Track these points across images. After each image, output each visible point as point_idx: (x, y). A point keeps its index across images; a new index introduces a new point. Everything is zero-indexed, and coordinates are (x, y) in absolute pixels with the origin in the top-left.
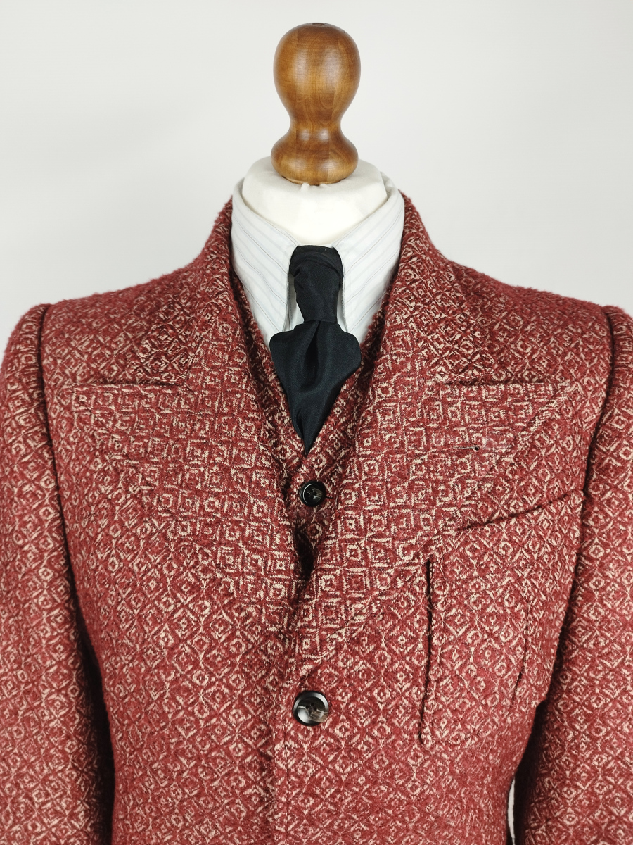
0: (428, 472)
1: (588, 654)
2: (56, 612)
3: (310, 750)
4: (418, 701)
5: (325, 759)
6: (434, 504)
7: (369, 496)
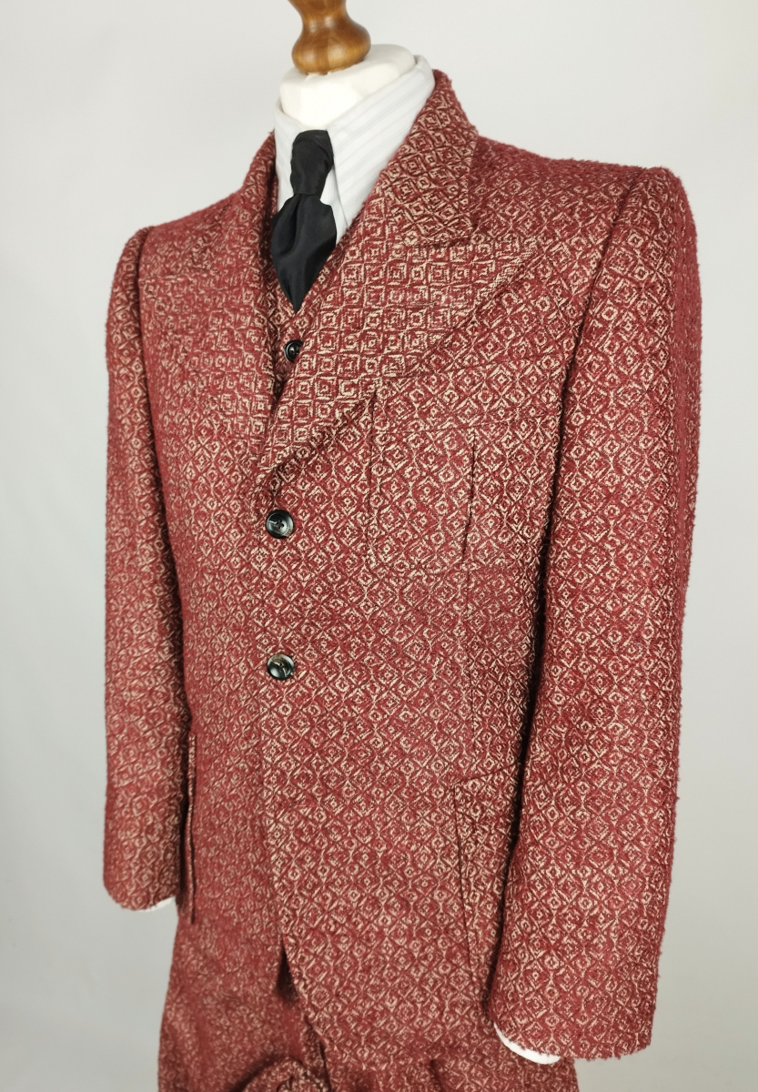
0: (382, 324)
1: (569, 526)
2: (144, 475)
3: (278, 557)
4: (364, 526)
5: (289, 567)
6: (382, 351)
7: (323, 342)
